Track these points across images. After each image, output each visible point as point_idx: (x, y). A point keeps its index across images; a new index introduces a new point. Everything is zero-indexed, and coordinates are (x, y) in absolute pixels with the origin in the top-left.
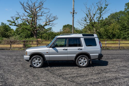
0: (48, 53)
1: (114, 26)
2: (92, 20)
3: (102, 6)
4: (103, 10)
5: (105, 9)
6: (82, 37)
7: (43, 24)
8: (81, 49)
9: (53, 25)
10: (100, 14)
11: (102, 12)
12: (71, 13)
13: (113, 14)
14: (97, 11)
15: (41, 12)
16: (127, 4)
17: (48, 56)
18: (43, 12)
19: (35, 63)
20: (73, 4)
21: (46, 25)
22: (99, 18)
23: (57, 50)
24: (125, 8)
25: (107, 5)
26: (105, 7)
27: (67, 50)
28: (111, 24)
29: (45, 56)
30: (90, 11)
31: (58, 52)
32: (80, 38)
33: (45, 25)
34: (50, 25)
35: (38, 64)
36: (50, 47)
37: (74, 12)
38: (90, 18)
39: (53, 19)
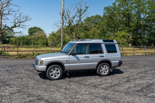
0: (68, 61)
1: (94, 31)
2: (71, 23)
3: (82, 9)
4: (83, 13)
5: (85, 11)
6: (103, 42)
7: (10, 25)
8: (103, 56)
9: (25, 27)
10: (80, 16)
11: (82, 14)
12: (61, 14)
13: (89, 18)
14: (76, 13)
15: (8, 10)
16: (106, 8)
17: (68, 65)
18: (10, 10)
19: (53, 74)
20: (63, 4)
21: (16, 27)
22: (78, 22)
23: (78, 58)
24: (104, 12)
25: (87, 8)
26: (85, 10)
27: (88, 57)
28: (92, 29)
29: (65, 65)
30: (69, 13)
31: (79, 60)
32: (101, 44)
33: (13, 26)
34: (20, 26)
35: (56, 75)
36: (70, 55)
37: (63, 13)
38: (70, 20)
39: (24, 19)
